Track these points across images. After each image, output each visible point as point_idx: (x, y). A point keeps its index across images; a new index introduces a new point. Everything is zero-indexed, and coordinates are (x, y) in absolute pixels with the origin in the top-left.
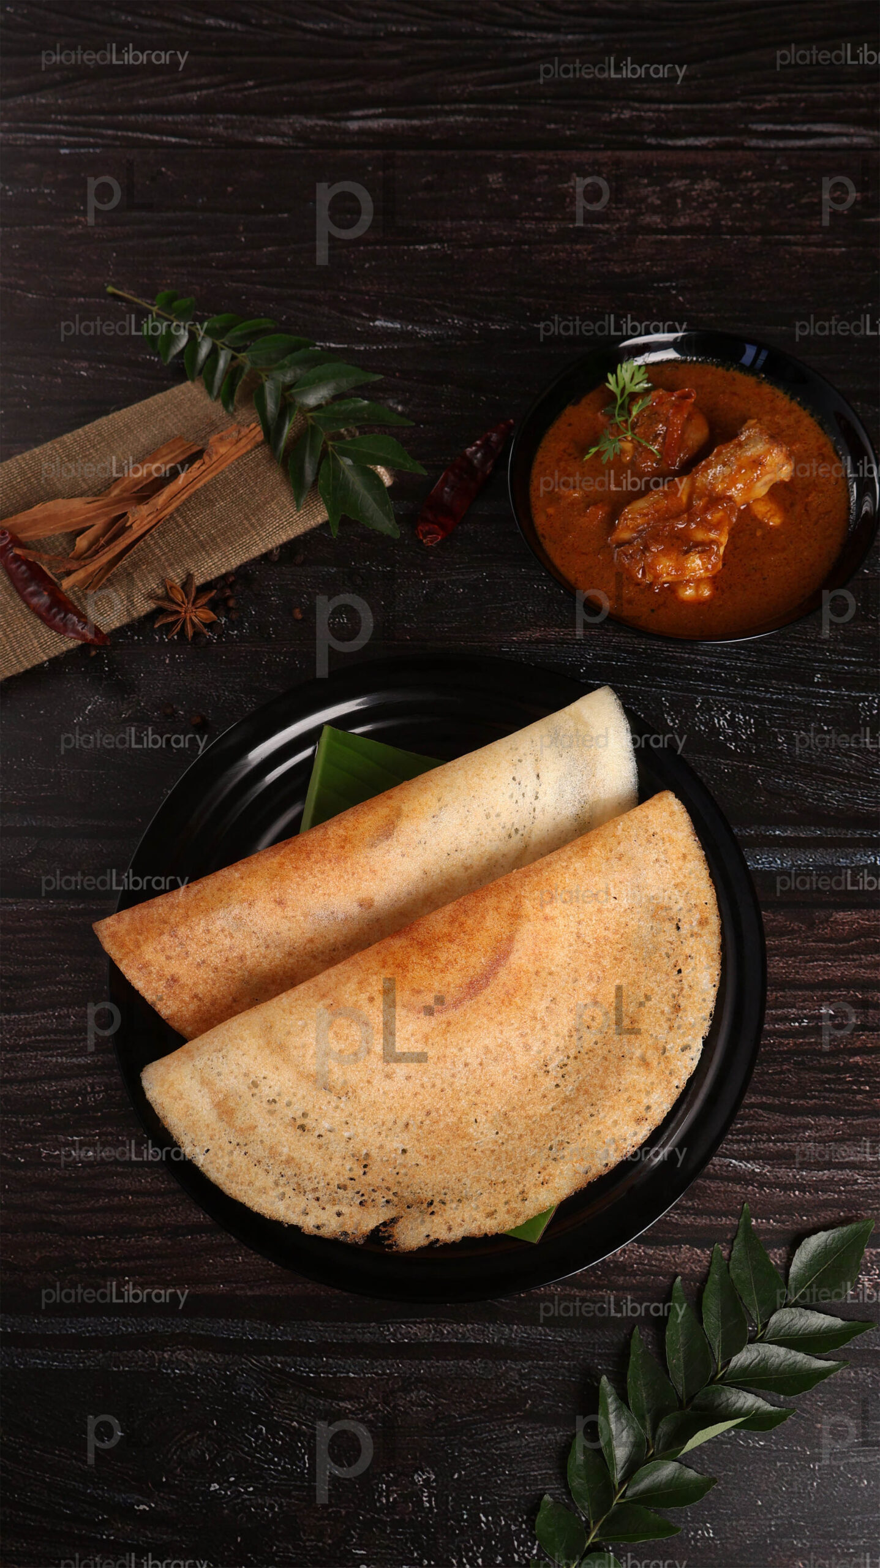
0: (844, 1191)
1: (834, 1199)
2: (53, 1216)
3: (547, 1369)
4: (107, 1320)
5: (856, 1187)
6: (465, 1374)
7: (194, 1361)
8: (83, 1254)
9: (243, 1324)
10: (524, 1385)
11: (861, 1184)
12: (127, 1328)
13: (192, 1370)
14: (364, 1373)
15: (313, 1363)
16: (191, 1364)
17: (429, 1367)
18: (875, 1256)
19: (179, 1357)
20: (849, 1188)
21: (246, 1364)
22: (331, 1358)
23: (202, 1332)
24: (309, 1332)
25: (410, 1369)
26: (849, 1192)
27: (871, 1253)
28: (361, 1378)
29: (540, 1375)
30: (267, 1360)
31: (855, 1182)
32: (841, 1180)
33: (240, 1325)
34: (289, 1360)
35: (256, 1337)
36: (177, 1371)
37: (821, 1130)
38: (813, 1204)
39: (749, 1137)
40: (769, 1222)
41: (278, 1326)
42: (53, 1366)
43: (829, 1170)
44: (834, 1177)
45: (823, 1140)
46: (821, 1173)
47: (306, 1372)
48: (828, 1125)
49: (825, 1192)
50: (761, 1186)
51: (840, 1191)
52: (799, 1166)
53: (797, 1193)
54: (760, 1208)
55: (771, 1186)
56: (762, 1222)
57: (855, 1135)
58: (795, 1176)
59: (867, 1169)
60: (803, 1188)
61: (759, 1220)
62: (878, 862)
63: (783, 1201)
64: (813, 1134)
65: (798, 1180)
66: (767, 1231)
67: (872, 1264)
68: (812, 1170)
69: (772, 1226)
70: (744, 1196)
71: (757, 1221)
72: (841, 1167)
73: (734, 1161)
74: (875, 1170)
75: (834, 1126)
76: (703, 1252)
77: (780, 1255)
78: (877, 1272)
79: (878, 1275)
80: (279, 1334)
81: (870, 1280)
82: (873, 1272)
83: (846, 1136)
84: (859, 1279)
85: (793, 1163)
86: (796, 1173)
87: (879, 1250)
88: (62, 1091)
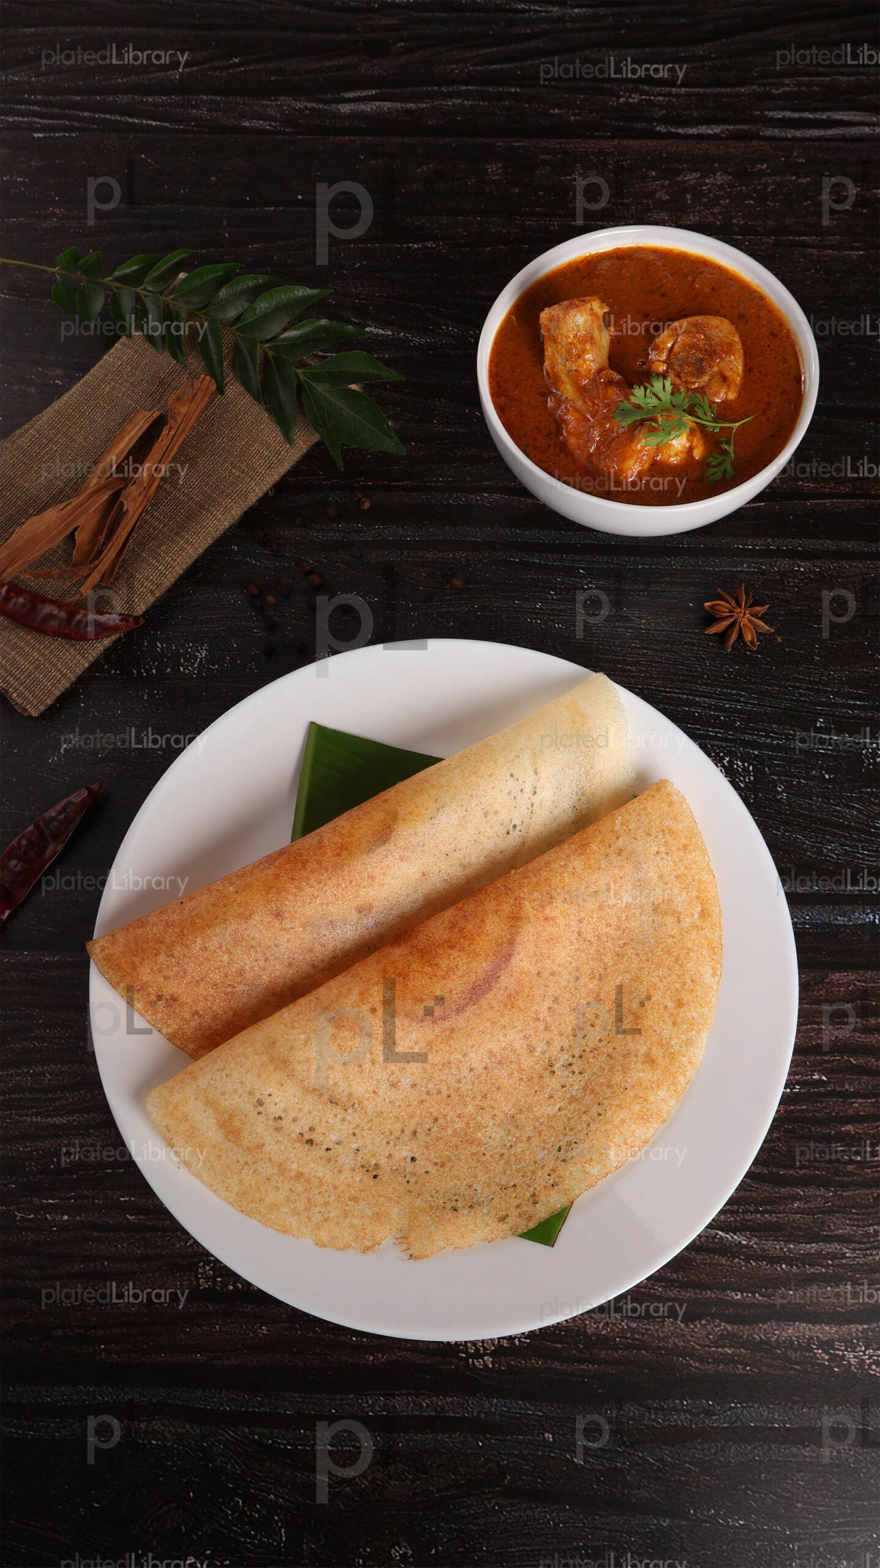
0: (832, 1265)
1: (821, 1273)
2: (27, 1281)
3: (528, 1444)
4: (83, 1389)
5: (844, 1261)
7: (170, 1432)
8: (58, 1322)
9: (220, 1394)
10: (503, 1460)
11: (849, 1257)
12: (103, 1398)
13: (168, 1441)
14: (342, 1446)
15: (290, 1435)
16: (168, 1435)
17: (407, 1441)
18: (861, 1332)
19: (156, 1428)
20: (837, 1262)
21: (223, 1436)
23: (179, 1403)
24: (286, 1404)
25: (388, 1442)
26: (838, 1266)
27: (857, 1330)
28: (339, 1451)
30: (244, 1432)
31: (844, 1256)
32: (829, 1253)
33: (217, 1395)
34: (266, 1431)
35: (233, 1408)
36: (154, 1442)
37: (810, 1201)
38: (800, 1278)
39: (736, 1207)
40: (754, 1296)
41: (255, 1397)
42: (28, 1435)
43: (817, 1243)
44: (822, 1250)
45: (811, 1212)
46: (808, 1246)
47: (283, 1444)
48: (817, 1196)
49: (812, 1265)
50: (747, 1259)
51: (828, 1264)
52: (786, 1239)
53: (784, 1266)
54: (746, 1282)
55: (757, 1258)
56: (748, 1296)
57: (845, 1207)
58: (782, 1249)
59: (856, 1242)
60: (789, 1261)
61: (745, 1294)
62: (877, 921)
63: (769, 1275)
64: (802, 1206)
65: (785, 1252)
66: (752, 1305)
67: (858, 1341)
68: (799, 1243)
69: (758, 1299)
70: (730, 1269)
71: (742, 1295)
72: (829, 1239)
73: (720, 1233)
74: (864, 1243)
75: (824, 1197)
76: (687, 1326)
77: (765, 1330)
78: (863, 1349)
79: (864, 1352)
80: (257, 1405)
81: (855, 1357)
82: (859, 1348)
83: (835, 1208)
84: (845, 1355)
85: (781, 1236)
86: (783, 1246)
87: (865, 1326)
88: (37, 1152)
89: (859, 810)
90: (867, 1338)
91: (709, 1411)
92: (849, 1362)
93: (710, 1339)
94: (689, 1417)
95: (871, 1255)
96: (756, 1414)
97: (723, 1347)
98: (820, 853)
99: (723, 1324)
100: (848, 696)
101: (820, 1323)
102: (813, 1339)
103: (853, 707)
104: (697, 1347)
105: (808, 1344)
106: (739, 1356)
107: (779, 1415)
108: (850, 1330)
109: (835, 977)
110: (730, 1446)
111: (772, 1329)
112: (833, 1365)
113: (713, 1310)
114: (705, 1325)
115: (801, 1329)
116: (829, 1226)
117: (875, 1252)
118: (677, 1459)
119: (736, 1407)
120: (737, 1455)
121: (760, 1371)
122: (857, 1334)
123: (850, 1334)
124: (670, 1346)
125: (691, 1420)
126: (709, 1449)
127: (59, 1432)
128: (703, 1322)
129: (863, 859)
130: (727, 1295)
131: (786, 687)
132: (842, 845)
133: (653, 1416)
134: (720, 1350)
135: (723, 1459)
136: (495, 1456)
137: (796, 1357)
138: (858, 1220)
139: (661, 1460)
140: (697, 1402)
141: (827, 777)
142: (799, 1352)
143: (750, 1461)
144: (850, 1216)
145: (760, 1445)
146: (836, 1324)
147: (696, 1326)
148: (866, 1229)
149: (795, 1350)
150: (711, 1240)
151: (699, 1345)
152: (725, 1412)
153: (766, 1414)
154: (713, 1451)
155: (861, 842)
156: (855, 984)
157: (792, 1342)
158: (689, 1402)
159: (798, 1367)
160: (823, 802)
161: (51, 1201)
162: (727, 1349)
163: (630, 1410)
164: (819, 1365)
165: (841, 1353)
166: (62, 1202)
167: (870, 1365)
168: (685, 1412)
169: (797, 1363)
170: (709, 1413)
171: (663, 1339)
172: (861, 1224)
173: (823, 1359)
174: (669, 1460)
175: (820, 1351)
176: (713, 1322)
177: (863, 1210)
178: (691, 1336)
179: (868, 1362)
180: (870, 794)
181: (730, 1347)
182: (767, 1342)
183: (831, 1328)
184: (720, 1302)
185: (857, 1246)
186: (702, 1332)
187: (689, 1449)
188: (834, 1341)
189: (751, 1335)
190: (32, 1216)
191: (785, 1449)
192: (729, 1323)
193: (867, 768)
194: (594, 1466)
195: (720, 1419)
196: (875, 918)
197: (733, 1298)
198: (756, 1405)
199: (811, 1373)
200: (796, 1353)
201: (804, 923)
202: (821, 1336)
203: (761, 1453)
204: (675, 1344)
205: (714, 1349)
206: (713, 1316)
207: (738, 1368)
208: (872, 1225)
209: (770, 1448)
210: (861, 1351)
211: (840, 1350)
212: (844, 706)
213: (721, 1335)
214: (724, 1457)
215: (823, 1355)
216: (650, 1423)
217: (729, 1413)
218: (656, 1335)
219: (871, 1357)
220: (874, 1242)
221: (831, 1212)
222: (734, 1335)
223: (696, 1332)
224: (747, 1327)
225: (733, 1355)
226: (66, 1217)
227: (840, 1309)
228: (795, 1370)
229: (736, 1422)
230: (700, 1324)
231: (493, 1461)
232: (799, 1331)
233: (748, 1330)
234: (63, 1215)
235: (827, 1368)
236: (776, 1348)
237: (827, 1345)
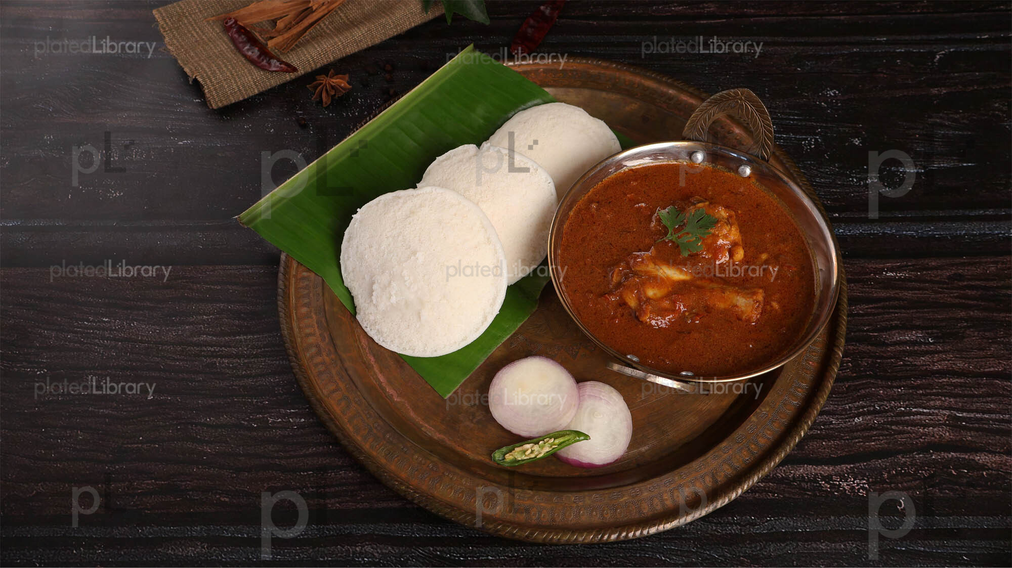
0: (824, 429)
1: (818, 434)
2: (277, 460)
3: (629, 549)
4: (315, 527)
5: (832, 426)
6: (571, 554)
7: (378, 552)
8: (298, 484)
9: (412, 527)
10: (613, 561)
11: (835, 424)
12: (330, 532)
13: (376, 558)
14: (499, 556)
15: (462, 551)
16: (376, 554)
17: (544, 551)
18: (849, 469)
19: (367, 550)
20: (827, 427)
21: (415, 553)
22: (475, 547)
23: (383, 533)
24: (459, 531)
25: (532, 553)
26: (828, 429)
27: (847, 468)
28: (497, 560)
29: (624, 553)
30: (429, 550)
31: (831, 423)
32: (821, 422)
33: (410, 527)
34: (445, 549)
35: (421, 535)
36: (366, 559)
41: (437, 527)
42: (277, 558)
47: (457, 557)
51: (821, 429)
59: (838, 415)
67: (848, 475)
74: (844, 415)
77: (784, 471)
78: (852, 479)
79: (853, 482)
80: (438, 532)
81: (847, 485)
82: (849, 480)
84: (841, 485)
87: (852, 466)
88: (283, 382)
90: (853, 472)
91: (752, 523)
92: (844, 489)
94: (739, 527)
95: (849, 422)
96: (785, 523)
100: (790, 114)
101: (821, 465)
102: (817, 475)
103: (793, 120)
105: (815, 478)
106: (769, 488)
107: (801, 524)
108: (842, 468)
110: (770, 545)
111: (789, 470)
112: (833, 490)
115: (809, 469)
117: (852, 420)
118: (734, 555)
119: (771, 520)
120: (775, 550)
121: (784, 496)
122: (847, 471)
123: (842, 471)
125: (741, 529)
126: (756, 547)
127: (299, 555)
133: (714, 528)
135: (765, 553)
136: (607, 558)
137: (807, 487)
138: (838, 401)
139: (724, 556)
140: (744, 518)
142: (809, 484)
143: (785, 553)
144: (832, 399)
145: (791, 544)
146: (832, 465)
148: (844, 406)
149: (807, 483)
152: (764, 523)
153: (792, 523)
154: (758, 548)
157: (803, 477)
158: (738, 518)
159: (809, 493)
161: (292, 411)
163: (698, 525)
164: (823, 491)
165: (838, 483)
166: (301, 411)
167: (859, 490)
168: (736, 524)
169: (809, 491)
170: (753, 524)
172: (839, 403)
173: (826, 487)
174: (729, 555)
175: (823, 482)
177: (840, 396)
179: (857, 488)
180: (811, 164)
182: (787, 478)
183: (828, 467)
185: (839, 417)
187: (742, 548)
188: (832, 476)
189: (775, 474)
190: (280, 420)
191: (808, 545)
193: (806, 151)
194: (677, 562)
195: (761, 528)
198: (784, 518)
199: (819, 496)
200: (807, 484)
202: (823, 473)
203: (792, 548)
207: (769, 496)
208: (847, 404)
209: (798, 545)
210: (851, 481)
211: (836, 481)
212: (787, 119)
214: (766, 551)
215: (826, 485)
216: (713, 533)
217: (766, 524)
219: (858, 485)
220: (850, 414)
225: (764, 487)
226: (303, 420)
227: (833, 456)
228: (808, 495)
229: (772, 529)
231: (605, 561)
232: (807, 471)
234: (301, 419)
235: (829, 492)
236: (793, 482)
237: (827, 479)
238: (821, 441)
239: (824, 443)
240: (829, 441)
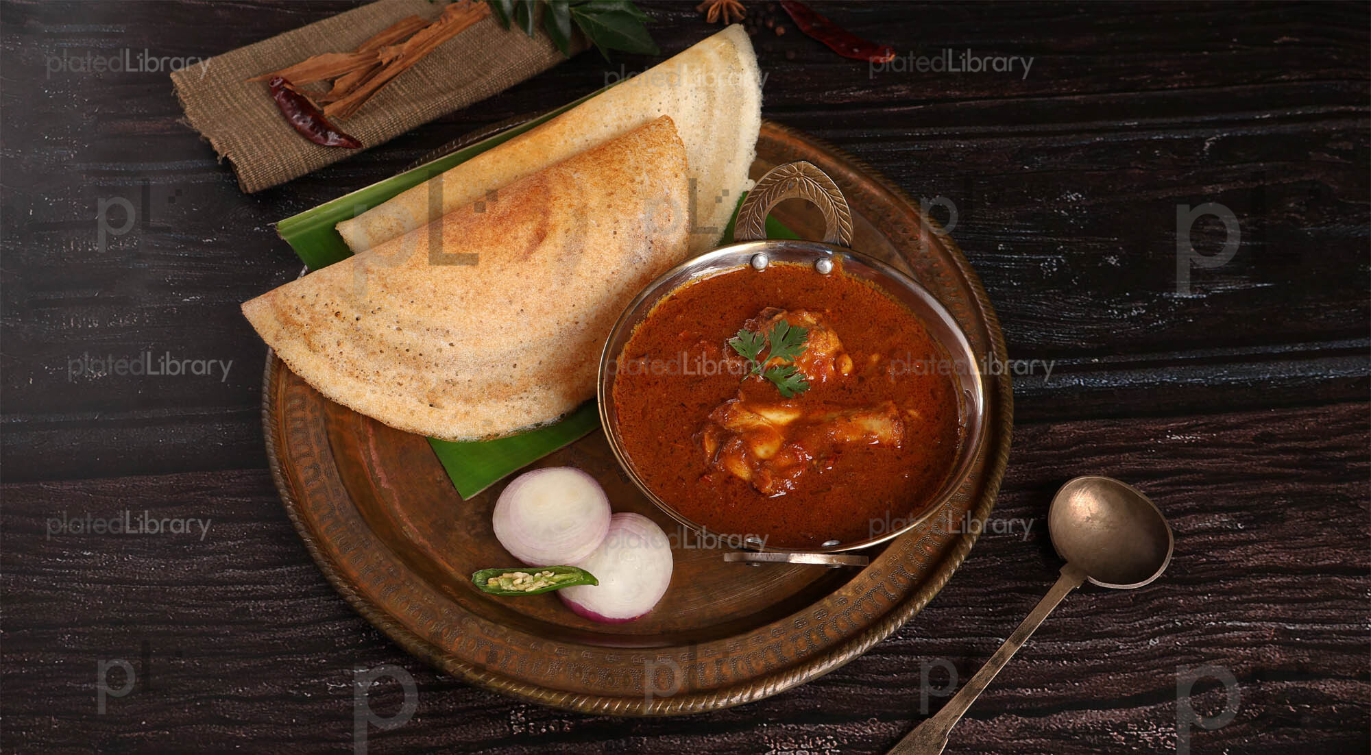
0: (1109, 657)
1: (1101, 665)
2: (342, 744)
5: (1118, 653)
11: (1123, 649)
18: (1150, 712)
20: (1112, 654)
26: (1114, 657)
27: (1146, 711)
31: (1117, 648)
32: (1103, 647)
37: (1076, 606)
38: (1082, 671)
39: (1011, 617)
40: (1044, 691)
43: (1091, 640)
44: (1097, 645)
45: (1079, 615)
46: (1084, 643)
48: (1082, 602)
49: (1091, 659)
50: (1030, 659)
51: (1105, 657)
52: (1061, 639)
53: (1065, 662)
54: (1033, 679)
55: (1039, 658)
56: (1037, 691)
57: (1109, 608)
58: (1060, 648)
59: (1125, 636)
60: (1069, 658)
61: (1034, 690)
62: (1082, 383)
63: (1053, 671)
64: (1070, 611)
65: (1063, 651)
66: (1043, 699)
67: (1149, 721)
68: (1074, 641)
69: (1047, 693)
70: (1015, 669)
71: (1032, 690)
72: (1101, 636)
73: (1001, 639)
74: (1134, 636)
75: (1087, 602)
76: (986, 722)
77: (1060, 719)
78: (1155, 727)
79: (1156, 730)
81: (1149, 735)
82: (1151, 727)
83: (1100, 610)
84: (1140, 735)
85: (1057, 636)
86: (1060, 645)
87: (1152, 707)
88: (346, 629)
89: (1046, 305)
90: (1155, 717)
92: (1145, 740)
93: (1010, 733)
95: (1142, 645)
97: (1024, 739)
98: (1023, 338)
99: (1019, 718)
100: (1020, 228)
101: (1110, 709)
102: (1106, 723)
103: (1026, 235)
104: (1000, 741)
105: (1103, 727)
106: (1041, 745)
108: (1138, 712)
109: (1057, 427)
111: (1066, 718)
112: (1130, 744)
113: (1008, 707)
114: (1003, 721)
115: (1093, 715)
116: (1098, 625)
117: (1145, 643)
122: (1146, 715)
123: (1140, 715)
124: (974, 742)
128: (1001, 718)
129: (1059, 340)
130: (1019, 692)
131: (968, 224)
132: (1039, 331)
134: (1021, 741)
137: (1094, 741)
138: (1123, 617)
141: (1015, 284)
142: (1096, 737)
146: (1125, 708)
147: (995, 722)
148: (1132, 624)
150: (993, 646)
151: (1001, 739)
155: (1054, 328)
156: (1075, 433)
157: (1087, 728)
159: (1099, 750)
160: (1015, 302)
162: (1028, 740)
164: (1117, 745)
165: (1135, 733)
167: (1165, 741)
169: (1096, 746)
171: (966, 737)
172: (1126, 621)
173: (1120, 740)
175: (1115, 733)
176: (1011, 717)
177: (1126, 609)
178: (992, 731)
179: (1162, 738)
180: (1055, 294)
181: (1031, 738)
182: (1065, 730)
183: (1121, 712)
184: (1013, 699)
185: (1128, 639)
186: (1001, 727)
188: (1127, 724)
189: (1048, 725)
190: (344, 685)
192: (1025, 716)
193: (1047, 276)
196: (1080, 382)
197: (1025, 695)
200: (1093, 737)
201: (1021, 390)
202: (1113, 720)
204: (978, 740)
205: (1016, 741)
206: (1010, 712)
208: (1138, 620)
210: (1153, 730)
211: (1133, 730)
212: (1017, 234)
213: (1021, 728)
215: (1119, 736)
218: (959, 734)
219: (1163, 734)
220: (1142, 634)
221: (1097, 613)
222: (1033, 727)
223: (996, 728)
224: (1043, 719)
225: (1035, 744)
226: (377, 683)
227: (1126, 695)
230: (998, 720)
232: (1092, 718)
233: (1045, 721)
235: (1125, 747)
236: (1074, 735)
237: (1121, 727)
238: (1107, 675)
239: (1111, 677)
240: (1118, 674)
